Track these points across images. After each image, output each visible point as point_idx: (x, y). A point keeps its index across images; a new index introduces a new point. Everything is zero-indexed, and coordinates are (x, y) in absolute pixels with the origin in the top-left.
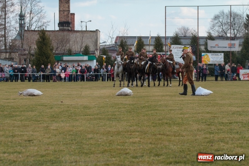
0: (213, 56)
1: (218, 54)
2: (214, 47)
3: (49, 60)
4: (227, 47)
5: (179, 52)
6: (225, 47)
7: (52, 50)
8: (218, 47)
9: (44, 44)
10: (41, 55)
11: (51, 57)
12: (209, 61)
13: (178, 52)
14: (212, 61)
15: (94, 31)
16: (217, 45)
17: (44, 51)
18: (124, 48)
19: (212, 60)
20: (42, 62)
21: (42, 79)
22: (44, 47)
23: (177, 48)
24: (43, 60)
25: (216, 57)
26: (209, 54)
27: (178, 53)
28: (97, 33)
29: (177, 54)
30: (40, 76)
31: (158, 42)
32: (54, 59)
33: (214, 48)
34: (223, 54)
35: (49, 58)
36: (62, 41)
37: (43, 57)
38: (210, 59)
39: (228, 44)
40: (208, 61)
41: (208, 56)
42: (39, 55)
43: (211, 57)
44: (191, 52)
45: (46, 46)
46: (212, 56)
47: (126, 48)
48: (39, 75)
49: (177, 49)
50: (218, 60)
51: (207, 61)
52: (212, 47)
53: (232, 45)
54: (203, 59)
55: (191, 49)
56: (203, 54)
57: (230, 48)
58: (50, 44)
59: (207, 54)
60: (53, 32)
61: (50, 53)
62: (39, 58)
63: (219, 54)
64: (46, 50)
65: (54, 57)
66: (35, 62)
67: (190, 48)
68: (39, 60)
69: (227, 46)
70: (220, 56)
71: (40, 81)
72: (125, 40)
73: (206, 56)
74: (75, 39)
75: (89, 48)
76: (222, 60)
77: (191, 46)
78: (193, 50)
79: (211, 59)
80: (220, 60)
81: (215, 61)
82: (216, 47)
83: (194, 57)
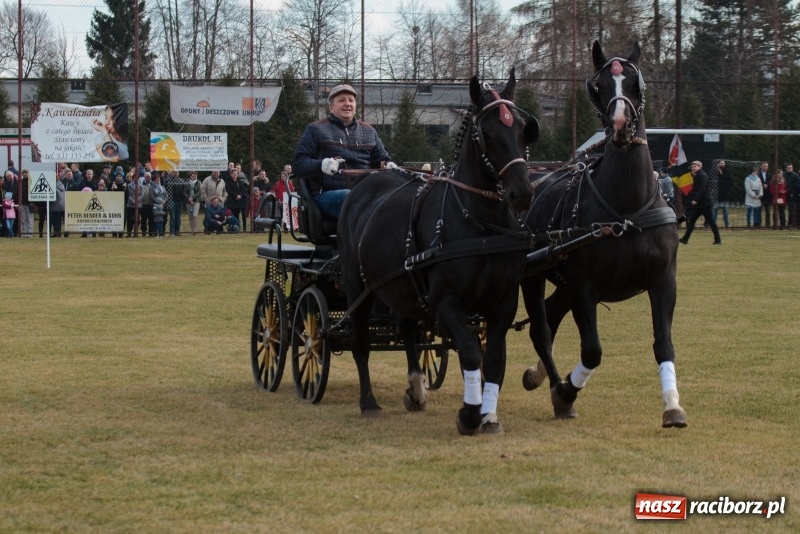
0: (192, 144)
1: (206, 135)
2: (195, 111)
4: (241, 113)
5: (68, 128)
6: (233, 112)
8: (209, 112)
12: (178, 163)
13: (64, 128)
14: (186, 160)
16: (203, 103)
19: (188, 157)
23: (62, 113)
25: (200, 146)
26: (177, 137)
27: (67, 132)
29: (60, 135)
33: (193, 115)
34: (224, 136)
38: (179, 155)
39: (244, 101)
40: (172, 160)
41: (172, 144)
43: (184, 148)
44: (113, 130)
46: (186, 144)
49: (62, 118)
50: (207, 158)
51: (170, 163)
52: (186, 110)
53: (257, 105)
54: (154, 156)
55: (113, 117)
56: (154, 135)
57: (249, 113)
59: (167, 138)
63: (212, 136)
67: (110, 113)
69: (240, 108)
70: (215, 145)
73: (165, 145)
76: (222, 157)
77: (113, 108)
78: (117, 120)
79: (184, 156)
80: (215, 158)
81: (199, 163)
82: (201, 111)
83: (123, 148)
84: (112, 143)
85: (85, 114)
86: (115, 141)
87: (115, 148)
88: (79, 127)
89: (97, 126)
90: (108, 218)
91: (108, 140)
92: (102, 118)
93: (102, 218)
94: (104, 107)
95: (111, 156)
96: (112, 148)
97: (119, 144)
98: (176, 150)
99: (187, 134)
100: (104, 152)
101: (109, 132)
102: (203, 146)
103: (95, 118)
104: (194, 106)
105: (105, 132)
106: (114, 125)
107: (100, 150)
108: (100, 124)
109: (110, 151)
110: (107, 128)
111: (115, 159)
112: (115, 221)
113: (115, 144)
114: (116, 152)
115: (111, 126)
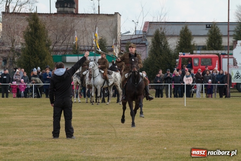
3: (43, 62)
7: (48, 46)
9: (37, 37)
10: (31, 55)
11: (47, 57)
15: (112, 15)
17: (36, 48)
18: (161, 43)
20: (33, 65)
21: (34, 93)
22: (37, 41)
24: (35, 62)
28: (117, 17)
30: (32, 87)
31: (214, 34)
32: (52, 60)
35: (44, 59)
36: (63, 32)
37: (35, 57)
42: (29, 54)
45: (39, 39)
47: (163, 43)
48: (29, 87)
58: (46, 37)
60: (47, 15)
61: (45, 50)
62: (28, 58)
64: (40, 47)
65: (52, 57)
66: (22, 64)
68: (29, 62)
71: (32, 96)
72: (162, 31)
74: (84, 28)
75: (105, 42)
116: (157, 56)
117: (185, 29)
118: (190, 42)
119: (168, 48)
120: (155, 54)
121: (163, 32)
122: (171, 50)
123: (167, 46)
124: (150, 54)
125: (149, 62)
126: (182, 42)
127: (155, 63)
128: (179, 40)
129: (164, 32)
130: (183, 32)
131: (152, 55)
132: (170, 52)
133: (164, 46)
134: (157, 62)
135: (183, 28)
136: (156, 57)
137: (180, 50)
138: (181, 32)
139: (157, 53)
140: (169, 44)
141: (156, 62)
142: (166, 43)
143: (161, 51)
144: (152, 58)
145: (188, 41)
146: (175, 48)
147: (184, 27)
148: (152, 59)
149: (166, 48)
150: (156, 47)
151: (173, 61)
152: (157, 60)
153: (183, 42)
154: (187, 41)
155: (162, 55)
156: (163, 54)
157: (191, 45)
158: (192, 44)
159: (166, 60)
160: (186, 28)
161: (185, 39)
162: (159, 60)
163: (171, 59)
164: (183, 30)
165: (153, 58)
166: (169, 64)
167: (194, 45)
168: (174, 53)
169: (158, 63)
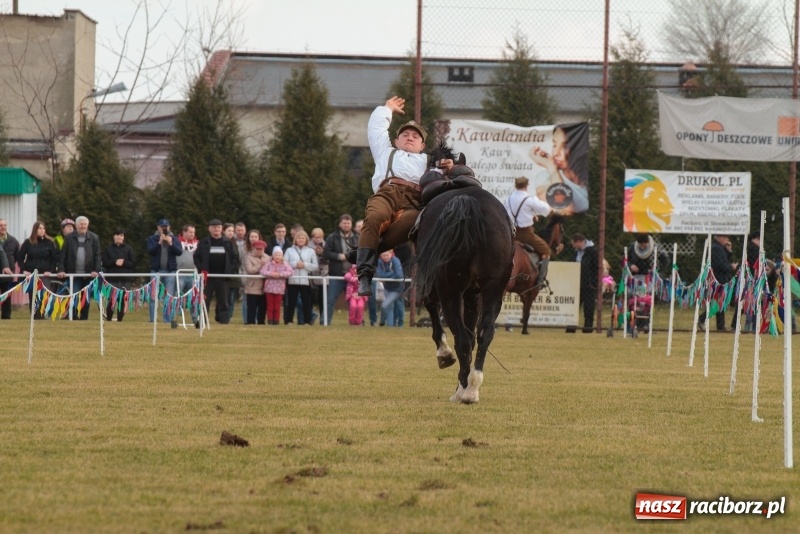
0: (692, 190)
1: (716, 175)
2: (699, 138)
4: (774, 141)
5: (493, 160)
6: (762, 140)
8: (723, 139)
12: (667, 220)
14: (682, 215)
16: (714, 126)
19: (685, 209)
23: (484, 136)
25: (706, 193)
26: (668, 179)
27: (491, 166)
29: (483, 173)
33: (696, 143)
34: (746, 178)
38: (670, 206)
39: (781, 122)
40: (658, 215)
41: (660, 188)
43: (680, 195)
44: (565, 165)
46: (683, 189)
47: (219, 128)
49: (485, 144)
50: (716, 213)
51: (655, 219)
52: (685, 136)
54: (629, 207)
55: (565, 144)
56: (631, 175)
57: (788, 142)
59: (653, 178)
63: (726, 177)
67: (561, 138)
69: (773, 132)
70: (730, 192)
73: (649, 190)
76: (742, 212)
77: (566, 130)
78: (572, 149)
79: (678, 208)
80: (730, 213)
81: (702, 220)
82: (709, 138)
83: (581, 193)
84: (563, 185)
85: (520, 138)
86: (567, 182)
87: (568, 193)
88: (509, 161)
89: (538, 157)
90: (553, 304)
91: (557, 180)
92: (547, 146)
93: (544, 304)
94: (551, 128)
95: (560, 205)
96: (563, 192)
97: (575, 187)
98: (666, 198)
99: (687, 174)
100: (550, 200)
101: (559, 168)
102: (711, 193)
103: (537, 145)
104: (698, 131)
105: (552, 168)
106: (567, 157)
107: (544, 195)
108: (545, 155)
109: (559, 198)
110: (555, 161)
111: (566, 210)
112: (565, 308)
113: (567, 187)
114: (569, 199)
115: (562, 158)
116: (195, 175)
117: (304, 79)
118: (319, 127)
119: (239, 147)
120: (189, 168)
121: (220, 87)
122: (247, 156)
123: (232, 142)
124: (169, 169)
125: (162, 200)
126: (291, 127)
127: (185, 205)
128: (281, 121)
129: (225, 87)
130: (295, 90)
131: (176, 171)
132: (243, 164)
133: (224, 138)
134: (194, 199)
135: (296, 74)
136: (192, 181)
137: (283, 156)
138: (288, 89)
139: (195, 164)
140: (241, 134)
141: (189, 200)
142: (230, 130)
143: (209, 159)
144: (175, 184)
145: (312, 122)
146: (266, 148)
147: (301, 71)
148: (178, 188)
149: (231, 149)
150: (190, 144)
151: (255, 198)
152: (193, 190)
153: (295, 124)
154: (309, 124)
155: (212, 174)
156: (218, 172)
157: (325, 140)
158: (329, 133)
159: (228, 193)
160: (307, 74)
161: (305, 116)
162: (201, 193)
163: (249, 189)
164: (294, 82)
165: (180, 183)
166: (241, 208)
167: (334, 137)
168: (261, 168)
169: (198, 203)
